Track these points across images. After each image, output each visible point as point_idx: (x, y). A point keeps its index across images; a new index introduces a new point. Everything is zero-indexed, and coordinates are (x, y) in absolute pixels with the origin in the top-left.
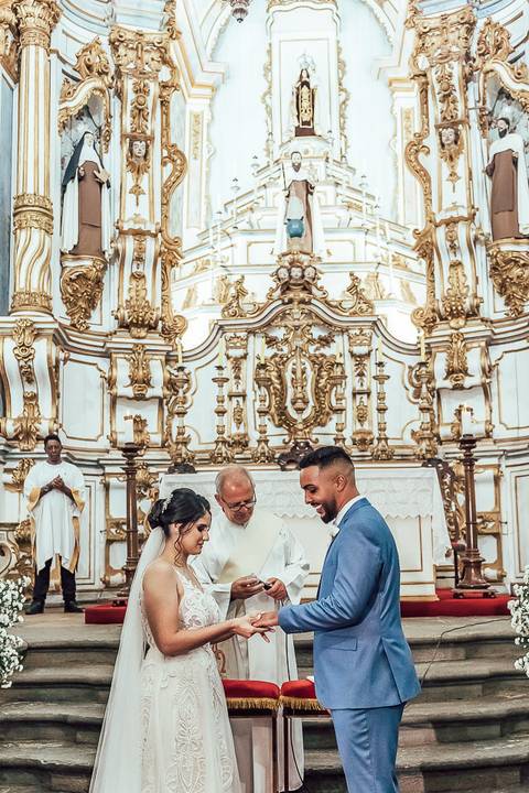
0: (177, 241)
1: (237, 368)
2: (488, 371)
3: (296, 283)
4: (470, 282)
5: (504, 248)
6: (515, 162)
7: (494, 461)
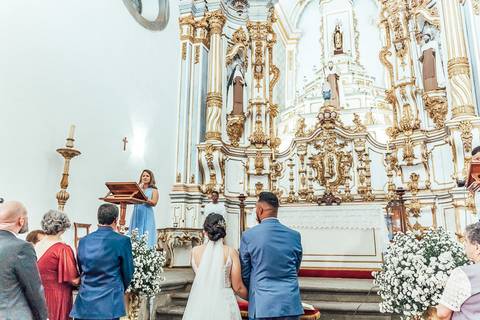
0: (276, 106)
1: (302, 159)
2: (426, 156)
3: (328, 120)
4: (414, 113)
5: (430, 96)
6: (434, 54)
7: (432, 201)
